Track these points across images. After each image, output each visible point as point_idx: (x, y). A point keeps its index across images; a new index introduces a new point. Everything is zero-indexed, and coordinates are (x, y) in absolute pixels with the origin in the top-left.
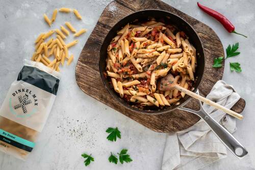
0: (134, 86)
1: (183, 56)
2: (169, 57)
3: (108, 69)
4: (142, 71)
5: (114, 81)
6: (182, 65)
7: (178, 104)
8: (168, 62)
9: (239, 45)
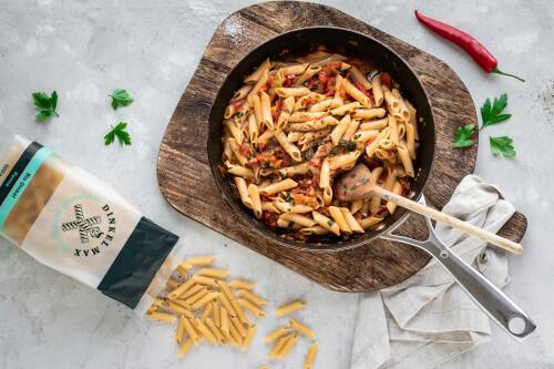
0: (285, 193)
1: (387, 125)
2: (359, 128)
3: (226, 158)
4: (300, 159)
5: (241, 183)
6: (387, 143)
7: (381, 227)
8: (356, 138)
9: (509, 97)
